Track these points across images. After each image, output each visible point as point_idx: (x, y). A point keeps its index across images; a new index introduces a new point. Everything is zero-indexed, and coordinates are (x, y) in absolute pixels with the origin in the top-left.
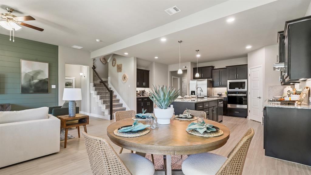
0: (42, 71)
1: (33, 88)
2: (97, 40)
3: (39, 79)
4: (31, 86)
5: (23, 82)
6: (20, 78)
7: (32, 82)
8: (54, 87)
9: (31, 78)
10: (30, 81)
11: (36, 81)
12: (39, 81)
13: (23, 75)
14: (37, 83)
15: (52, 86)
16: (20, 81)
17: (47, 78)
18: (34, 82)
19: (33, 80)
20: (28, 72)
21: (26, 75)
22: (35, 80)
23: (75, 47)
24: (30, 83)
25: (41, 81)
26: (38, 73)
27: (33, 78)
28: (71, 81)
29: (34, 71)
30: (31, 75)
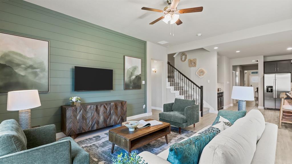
0: (137, 67)
1: (132, 84)
3: (135, 75)
4: (131, 82)
5: (126, 79)
7: (131, 78)
8: (143, 82)
9: (131, 75)
10: (130, 77)
11: (134, 77)
14: (135, 79)
17: (140, 74)
20: (129, 69)
21: (128, 71)
22: (133, 76)
25: (136, 77)
26: (135, 68)
30: (131, 71)
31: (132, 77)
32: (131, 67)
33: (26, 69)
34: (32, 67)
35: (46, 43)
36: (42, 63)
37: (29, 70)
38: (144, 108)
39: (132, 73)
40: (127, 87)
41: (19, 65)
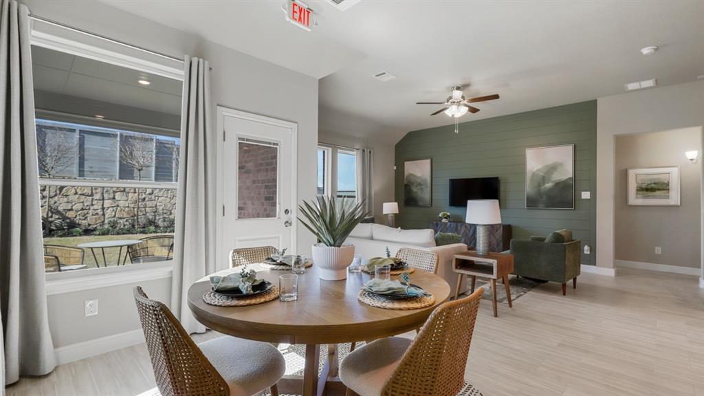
0: (561, 164)
1: (544, 198)
2: (646, 51)
3: (554, 181)
4: (540, 194)
5: (529, 189)
6: (524, 182)
7: (542, 187)
8: (586, 195)
9: (542, 181)
10: (539, 185)
11: (549, 185)
12: (553, 184)
13: (529, 176)
14: (551, 190)
15: (583, 193)
16: (525, 186)
17: (570, 178)
18: (545, 188)
19: (544, 183)
20: (537, 170)
21: (534, 174)
22: (548, 183)
23: (632, 86)
24: (539, 190)
25: (558, 184)
26: (553, 168)
27: (544, 180)
28: (664, 178)
29: (547, 166)
30: (542, 174)
32: (542, 166)
33: (417, 186)
34: (420, 184)
35: (428, 161)
36: (426, 180)
37: (419, 187)
38: (586, 252)
39: (543, 178)
40: (532, 203)
41: (413, 184)
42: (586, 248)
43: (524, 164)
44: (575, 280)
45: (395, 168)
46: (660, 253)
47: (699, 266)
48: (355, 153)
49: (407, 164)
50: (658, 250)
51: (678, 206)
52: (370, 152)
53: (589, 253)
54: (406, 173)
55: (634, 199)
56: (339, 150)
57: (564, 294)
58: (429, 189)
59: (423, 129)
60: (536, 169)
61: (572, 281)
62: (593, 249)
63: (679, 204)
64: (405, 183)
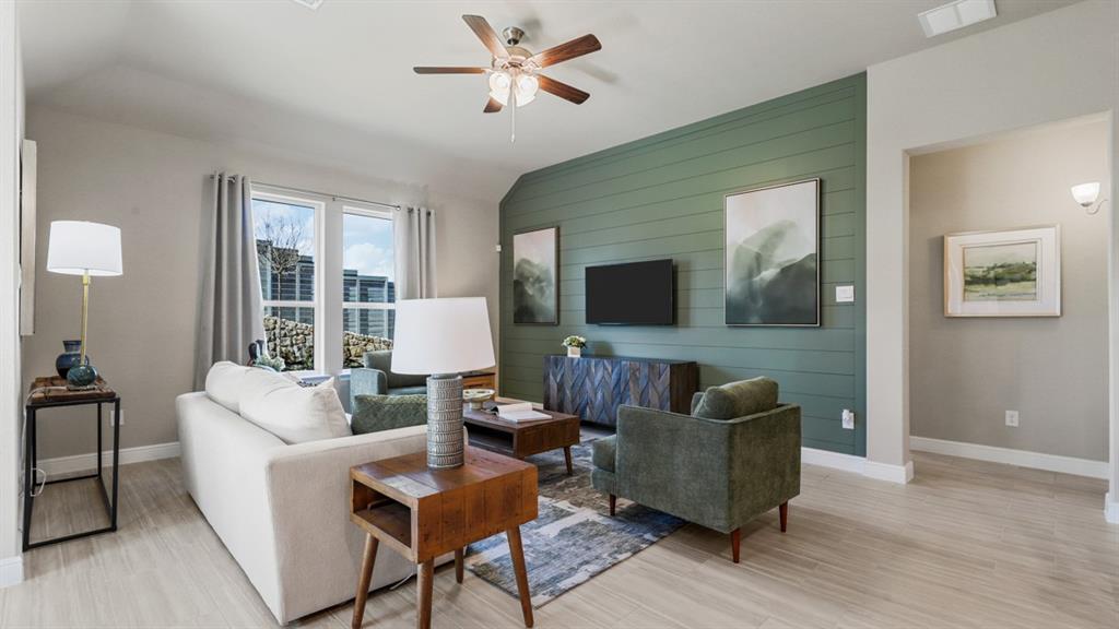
0: (792, 225)
1: (761, 303)
3: (780, 265)
4: (751, 293)
5: (732, 283)
6: (721, 268)
7: (757, 279)
8: (844, 294)
9: (755, 265)
10: (750, 275)
11: (769, 274)
12: (778, 270)
14: (774, 283)
15: (838, 289)
16: (722, 278)
17: (811, 255)
18: (762, 279)
19: (759, 271)
20: (745, 242)
21: (739, 251)
22: (766, 269)
24: (751, 284)
26: (776, 235)
27: (759, 262)
29: (766, 231)
30: (756, 250)
31: (759, 272)
32: (756, 232)
33: (533, 284)
34: (538, 280)
35: (552, 231)
36: (547, 272)
37: (537, 286)
38: (845, 426)
39: (758, 258)
40: (737, 315)
41: (528, 278)
42: (847, 416)
43: (722, 230)
44: (783, 508)
45: (499, 248)
46: (1016, 424)
47: (1105, 458)
48: (390, 215)
49: (518, 239)
50: (1012, 418)
51: (1057, 317)
52: (429, 214)
53: (851, 426)
54: (516, 259)
55: (958, 303)
56: (346, 208)
57: (736, 560)
58: (552, 290)
59: (547, 165)
60: (742, 239)
61: (776, 510)
62: (860, 419)
63: (1059, 314)
64: (515, 278)
